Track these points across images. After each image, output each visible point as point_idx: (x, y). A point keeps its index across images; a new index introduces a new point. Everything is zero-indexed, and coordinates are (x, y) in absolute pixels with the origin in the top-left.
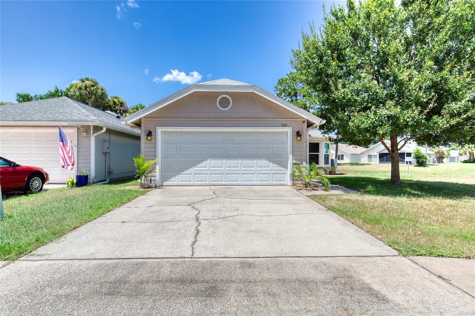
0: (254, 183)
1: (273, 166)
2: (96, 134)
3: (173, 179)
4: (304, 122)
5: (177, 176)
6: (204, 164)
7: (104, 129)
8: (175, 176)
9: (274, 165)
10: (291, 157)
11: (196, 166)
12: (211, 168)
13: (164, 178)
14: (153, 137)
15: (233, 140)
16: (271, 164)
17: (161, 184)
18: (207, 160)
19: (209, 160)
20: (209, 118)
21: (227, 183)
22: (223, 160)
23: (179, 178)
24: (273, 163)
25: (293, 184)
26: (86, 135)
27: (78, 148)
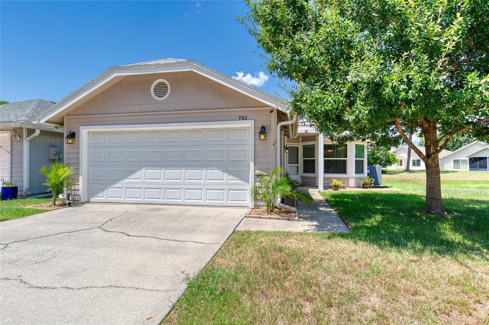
0: (202, 202)
1: (228, 178)
2: (28, 138)
3: (101, 194)
4: (272, 112)
5: (106, 191)
6: (137, 175)
7: (38, 132)
8: (103, 190)
9: (231, 177)
10: (252, 164)
11: (128, 178)
12: (146, 180)
13: (92, 192)
14: (76, 139)
15: (174, 142)
16: (226, 175)
17: (86, 200)
18: (141, 170)
19: (143, 170)
20: (141, 112)
21: (166, 201)
22: (161, 169)
23: (107, 193)
24: (229, 174)
25: (255, 205)
26: (19, 139)
27: (12, 154)
